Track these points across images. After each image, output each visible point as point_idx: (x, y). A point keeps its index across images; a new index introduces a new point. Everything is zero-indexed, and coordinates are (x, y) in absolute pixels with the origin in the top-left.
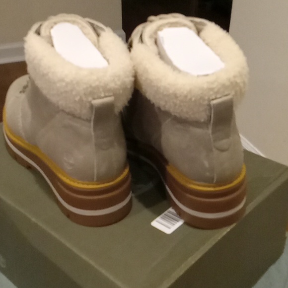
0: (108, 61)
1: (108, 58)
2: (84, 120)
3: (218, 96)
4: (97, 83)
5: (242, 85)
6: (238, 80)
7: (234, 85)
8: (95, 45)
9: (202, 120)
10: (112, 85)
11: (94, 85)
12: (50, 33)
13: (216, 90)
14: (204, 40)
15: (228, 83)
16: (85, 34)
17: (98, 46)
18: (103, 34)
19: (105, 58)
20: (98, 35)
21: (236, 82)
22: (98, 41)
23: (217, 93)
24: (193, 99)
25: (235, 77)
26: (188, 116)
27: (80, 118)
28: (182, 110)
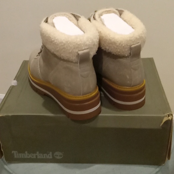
0: (84, 32)
1: (83, 30)
2: (74, 63)
3: (134, 43)
4: (80, 42)
5: (144, 38)
6: (143, 36)
7: (141, 38)
8: (77, 26)
9: (127, 55)
10: (88, 43)
11: (79, 43)
12: (53, 21)
13: (133, 41)
14: (123, 19)
15: (138, 37)
16: (70, 20)
17: (78, 26)
18: (80, 19)
19: (82, 30)
20: (77, 20)
21: (142, 37)
22: (78, 23)
23: (134, 42)
24: (123, 45)
25: (141, 34)
26: (120, 54)
27: (72, 62)
28: (117, 51)
